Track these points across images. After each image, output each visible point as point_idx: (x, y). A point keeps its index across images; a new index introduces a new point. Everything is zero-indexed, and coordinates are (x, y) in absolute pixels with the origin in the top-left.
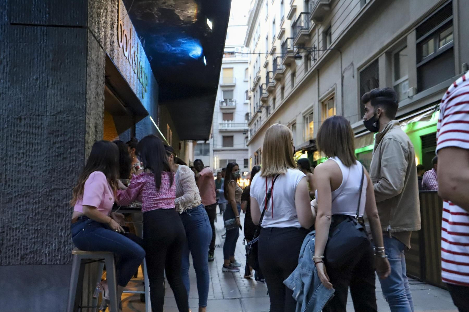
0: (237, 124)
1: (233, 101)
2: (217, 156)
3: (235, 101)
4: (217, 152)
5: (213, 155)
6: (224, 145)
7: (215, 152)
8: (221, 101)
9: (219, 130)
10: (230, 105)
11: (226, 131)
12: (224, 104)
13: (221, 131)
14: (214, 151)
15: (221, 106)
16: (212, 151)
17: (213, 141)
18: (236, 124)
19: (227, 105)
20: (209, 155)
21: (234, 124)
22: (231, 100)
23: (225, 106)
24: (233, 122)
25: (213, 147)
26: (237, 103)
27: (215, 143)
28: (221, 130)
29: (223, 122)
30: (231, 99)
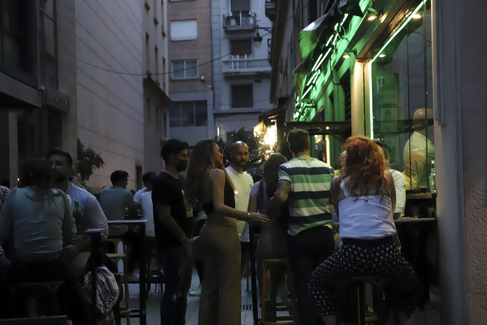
0: (259, 60)
1: (250, 16)
2: (222, 126)
3: (253, 15)
4: (222, 119)
5: (215, 124)
6: (235, 103)
7: (218, 119)
8: (226, 17)
9: (224, 73)
10: (244, 24)
11: (238, 76)
12: (233, 22)
13: (228, 77)
14: (216, 115)
15: (225, 25)
16: (212, 117)
17: (214, 96)
18: (256, 60)
19: (238, 22)
20: (206, 125)
21: (253, 61)
22: (246, 14)
23: (233, 26)
24: (251, 58)
25: (214, 109)
26: (257, 19)
27: (217, 100)
28: (227, 73)
29: (233, 58)
30: (248, 12)
